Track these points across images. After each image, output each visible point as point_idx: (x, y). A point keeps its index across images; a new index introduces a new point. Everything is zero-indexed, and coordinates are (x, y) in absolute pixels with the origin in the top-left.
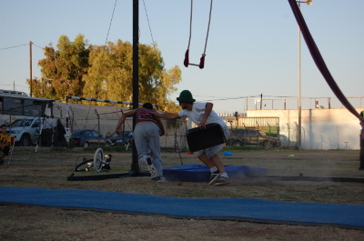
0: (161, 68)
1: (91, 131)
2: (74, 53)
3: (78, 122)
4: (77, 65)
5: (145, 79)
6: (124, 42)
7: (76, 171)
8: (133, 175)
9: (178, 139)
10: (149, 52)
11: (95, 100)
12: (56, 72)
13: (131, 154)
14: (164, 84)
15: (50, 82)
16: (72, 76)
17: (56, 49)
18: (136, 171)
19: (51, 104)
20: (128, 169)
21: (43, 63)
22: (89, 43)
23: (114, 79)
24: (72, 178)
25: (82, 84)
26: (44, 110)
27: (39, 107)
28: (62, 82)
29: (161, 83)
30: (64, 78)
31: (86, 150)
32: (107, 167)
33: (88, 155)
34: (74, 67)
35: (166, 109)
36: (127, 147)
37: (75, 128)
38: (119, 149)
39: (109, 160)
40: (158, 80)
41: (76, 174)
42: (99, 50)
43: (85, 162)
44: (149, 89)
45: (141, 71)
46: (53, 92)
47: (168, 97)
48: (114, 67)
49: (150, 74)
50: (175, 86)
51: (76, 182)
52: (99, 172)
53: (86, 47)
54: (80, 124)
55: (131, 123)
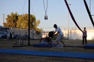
0: (35, 20)
1: (18, 35)
2: (14, 17)
3: (15, 33)
4: (15, 19)
5: (31, 23)
6: (27, 14)
7: (15, 45)
8: (28, 46)
9: (39, 37)
10: (33, 17)
11: (19, 28)
12: (10, 21)
13: (28, 41)
14: (36, 24)
15: (8, 24)
16: (14, 22)
17: (10, 16)
18: (29, 45)
19: (9, 29)
20: (27, 44)
21: (7, 19)
22: (18, 14)
23: (24, 23)
24: (14, 47)
25: (16, 24)
26: (7, 30)
27: (6, 29)
28: (11, 23)
29: (35, 24)
30: (12, 22)
31: (17, 40)
32: (22, 44)
33: (18, 41)
34: (14, 20)
35: (36, 30)
36: (27, 39)
37: (14, 35)
38: (25, 39)
39: (22, 42)
40: (35, 23)
41: (15, 46)
42: (21, 16)
43: (17, 42)
44: (32, 25)
45: (30, 21)
46: (9, 26)
47: (37, 27)
48: (24, 20)
49: (33, 22)
50: (38, 24)
51: (15, 48)
52: (20, 45)
53: (17, 15)
54: (16, 34)
55: (28, 33)
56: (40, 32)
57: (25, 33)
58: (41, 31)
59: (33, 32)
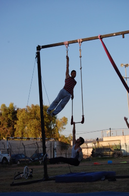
1: (21, 154)
2: (9, 113)
5: (48, 124)
6: (35, 105)
7: (15, 179)
11: (22, 138)
12: (0, 124)
13: (43, 166)
14: (58, 126)
16: (9, 125)
25: (14, 130)
28: (4, 129)
29: (56, 126)
30: (5, 127)
32: (31, 176)
34: (9, 120)
35: (60, 140)
36: (40, 162)
37: (12, 154)
42: (22, 111)
43: (19, 174)
44: (50, 129)
45: (45, 120)
47: (60, 133)
48: (30, 119)
49: (51, 121)
50: (64, 127)
53: (16, 109)
54: (15, 152)
55: (42, 149)
56: (68, 143)
57: (35, 149)
58: (70, 143)
59: (54, 146)
